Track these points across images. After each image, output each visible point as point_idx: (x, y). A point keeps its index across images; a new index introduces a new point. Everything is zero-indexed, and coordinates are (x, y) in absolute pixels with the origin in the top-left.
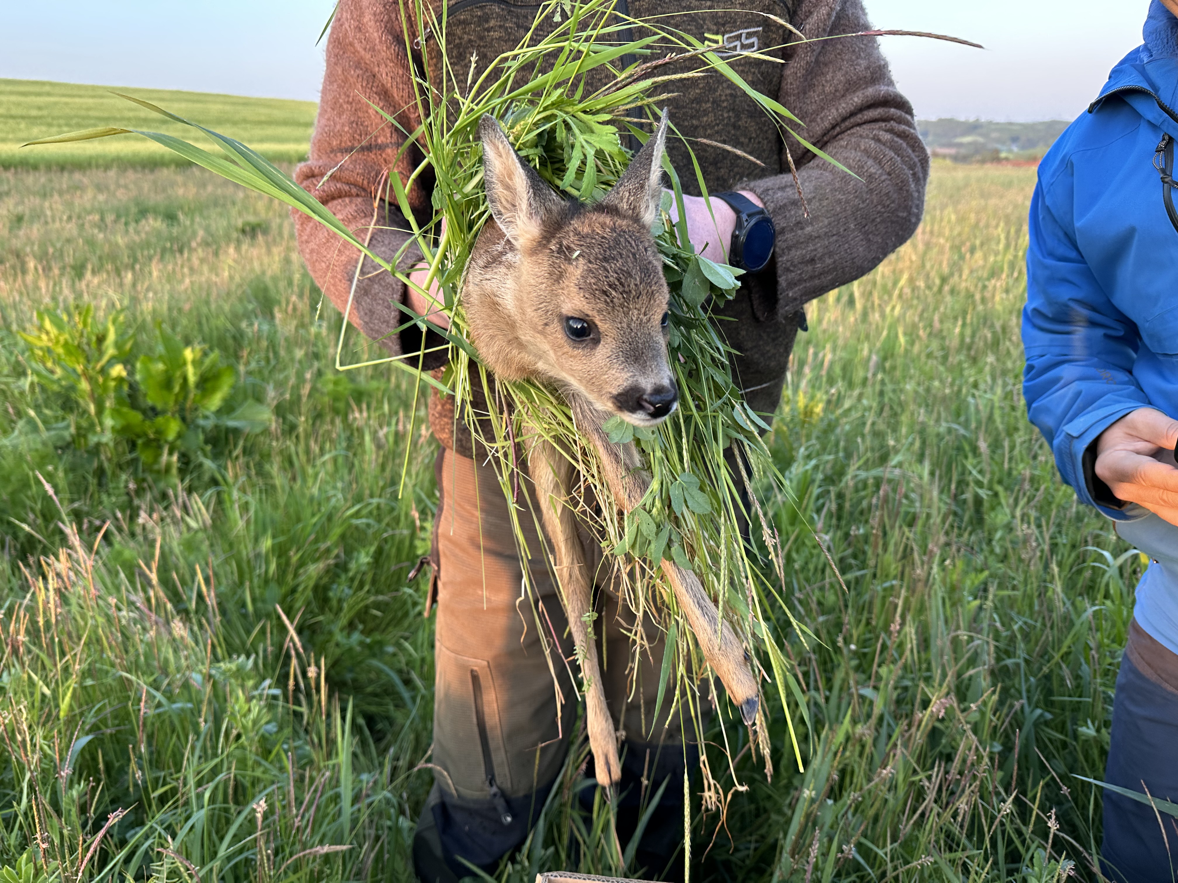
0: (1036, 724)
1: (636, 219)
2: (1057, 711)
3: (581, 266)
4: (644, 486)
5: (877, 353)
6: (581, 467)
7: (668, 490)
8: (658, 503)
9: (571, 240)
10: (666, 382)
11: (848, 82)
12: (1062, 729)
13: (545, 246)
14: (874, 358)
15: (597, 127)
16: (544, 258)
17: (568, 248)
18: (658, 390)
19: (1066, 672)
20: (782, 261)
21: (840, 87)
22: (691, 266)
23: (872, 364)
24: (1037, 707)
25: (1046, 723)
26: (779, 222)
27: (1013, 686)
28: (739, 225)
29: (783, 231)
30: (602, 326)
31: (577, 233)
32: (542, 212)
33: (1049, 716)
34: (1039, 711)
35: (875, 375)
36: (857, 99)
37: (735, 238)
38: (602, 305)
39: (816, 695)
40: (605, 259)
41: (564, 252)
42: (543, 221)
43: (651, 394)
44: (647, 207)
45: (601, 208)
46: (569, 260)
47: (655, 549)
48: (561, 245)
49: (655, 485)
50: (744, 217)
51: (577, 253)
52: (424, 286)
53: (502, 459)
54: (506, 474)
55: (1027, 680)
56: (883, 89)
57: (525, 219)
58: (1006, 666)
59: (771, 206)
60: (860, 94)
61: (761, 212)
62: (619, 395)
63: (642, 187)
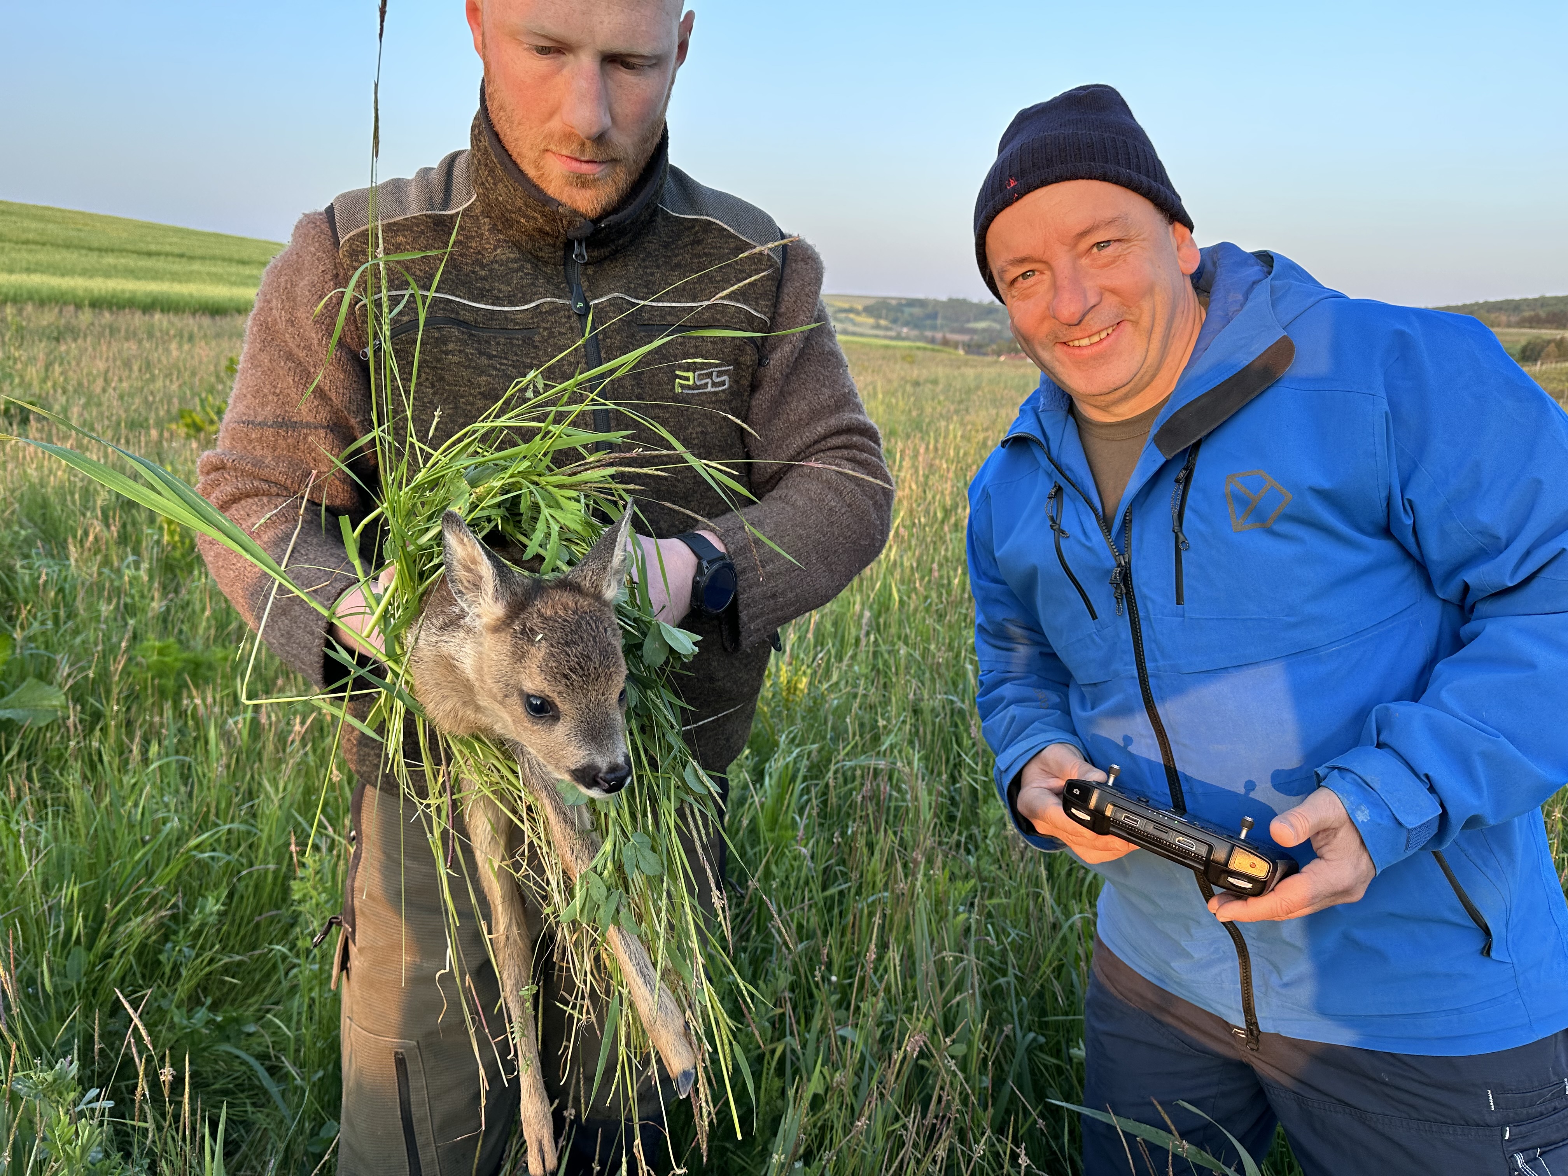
0: (1029, 1050)
1: (598, 597)
2: (1051, 1033)
3: (543, 649)
4: (594, 848)
5: (871, 608)
6: (526, 827)
7: (620, 851)
8: (610, 865)
9: (535, 621)
10: (621, 760)
11: (812, 411)
12: (1057, 1054)
13: (508, 625)
14: (867, 614)
15: (563, 502)
16: (506, 637)
17: (531, 630)
18: (613, 768)
19: (1057, 986)
20: (743, 598)
21: (804, 416)
22: (652, 629)
23: (864, 621)
24: (1030, 1030)
25: (1041, 1048)
26: (740, 563)
27: (1006, 1009)
28: (699, 570)
29: (744, 571)
30: (563, 706)
31: (540, 615)
32: (508, 595)
33: (1042, 1039)
34: (1032, 1035)
35: (868, 634)
36: (820, 429)
37: (695, 584)
38: (561, 688)
39: (792, 1042)
40: (567, 644)
41: (528, 634)
42: (509, 603)
43: (608, 772)
44: (609, 585)
45: (565, 585)
46: (531, 641)
47: (604, 913)
48: (525, 626)
49: (608, 846)
50: (705, 564)
51: (540, 636)
52: (364, 634)
53: (435, 817)
54: (437, 832)
55: (1019, 1001)
56: (847, 417)
57: (491, 602)
58: (1000, 985)
59: (732, 547)
60: (823, 423)
61: (722, 557)
62: (576, 770)
63: (605, 568)
